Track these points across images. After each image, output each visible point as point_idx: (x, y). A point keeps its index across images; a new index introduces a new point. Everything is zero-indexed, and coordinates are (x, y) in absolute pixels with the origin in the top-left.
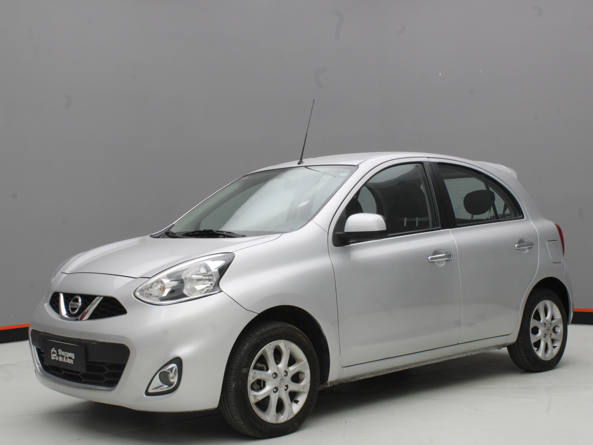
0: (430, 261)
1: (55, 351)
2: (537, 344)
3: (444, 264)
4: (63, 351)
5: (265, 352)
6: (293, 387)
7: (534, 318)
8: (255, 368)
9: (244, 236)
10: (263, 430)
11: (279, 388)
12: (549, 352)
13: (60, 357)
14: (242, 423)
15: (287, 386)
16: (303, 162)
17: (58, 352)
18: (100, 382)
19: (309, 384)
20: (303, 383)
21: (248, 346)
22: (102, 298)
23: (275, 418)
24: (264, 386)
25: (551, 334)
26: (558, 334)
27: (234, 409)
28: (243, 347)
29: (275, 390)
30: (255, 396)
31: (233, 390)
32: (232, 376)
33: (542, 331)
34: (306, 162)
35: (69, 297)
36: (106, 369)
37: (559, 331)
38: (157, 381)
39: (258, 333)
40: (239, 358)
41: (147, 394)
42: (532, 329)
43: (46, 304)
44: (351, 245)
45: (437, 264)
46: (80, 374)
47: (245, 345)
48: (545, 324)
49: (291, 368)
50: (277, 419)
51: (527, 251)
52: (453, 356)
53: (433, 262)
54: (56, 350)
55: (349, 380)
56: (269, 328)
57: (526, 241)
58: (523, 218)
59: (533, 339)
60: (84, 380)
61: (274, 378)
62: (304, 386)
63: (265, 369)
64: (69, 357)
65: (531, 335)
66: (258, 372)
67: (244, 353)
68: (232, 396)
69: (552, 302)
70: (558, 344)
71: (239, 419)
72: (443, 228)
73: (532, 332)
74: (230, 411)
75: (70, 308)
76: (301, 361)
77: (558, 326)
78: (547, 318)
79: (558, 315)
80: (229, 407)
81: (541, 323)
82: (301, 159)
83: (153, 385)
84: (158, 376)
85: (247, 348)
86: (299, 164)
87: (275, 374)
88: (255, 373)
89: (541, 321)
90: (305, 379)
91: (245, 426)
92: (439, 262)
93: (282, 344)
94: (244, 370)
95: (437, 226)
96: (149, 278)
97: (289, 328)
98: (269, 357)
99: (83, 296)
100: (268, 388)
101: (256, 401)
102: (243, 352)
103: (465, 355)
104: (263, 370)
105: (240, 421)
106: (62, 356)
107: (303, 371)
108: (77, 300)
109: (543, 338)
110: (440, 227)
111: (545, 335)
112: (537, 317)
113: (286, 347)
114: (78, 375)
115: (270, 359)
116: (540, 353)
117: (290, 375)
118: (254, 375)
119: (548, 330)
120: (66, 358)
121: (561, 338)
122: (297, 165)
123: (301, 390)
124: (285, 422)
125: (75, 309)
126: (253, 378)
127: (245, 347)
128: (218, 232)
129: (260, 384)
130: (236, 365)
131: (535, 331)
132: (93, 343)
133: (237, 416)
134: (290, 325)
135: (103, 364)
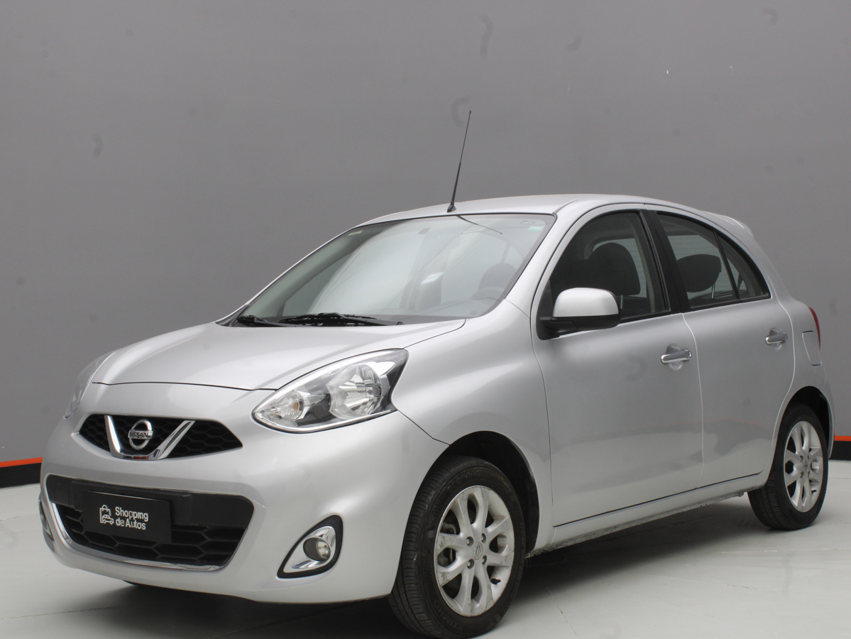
0: (663, 361)
1: (107, 510)
2: (792, 488)
3: (680, 367)
4: (124, 509)
5: (455, 505)
6: (493, 559)
7: (788, 448)
8: (444, 531)
9: (399, 323)
10: (454, 627)
11: (475, 561)
12: (806, 499)
13: (119, 520)
14: (426, 618)
15: (485, 558)
16: (455, 209)
17: (113, 512)
18: (194, 558)
19: (513, 553)
20: (504, 553)
21: (434, 495)
22: (193, 422)
23: (469, 609)
24: (454, 559)
25: (809, 473)
26: (817, 471)
27: (415, 596)
28: (427, 497)
29: (469, 565)
30: (444, 574)
31: (413, 566)
32: (412, 544)
33: (798, 468)
34: (460, 207)
35: (125, 423)
36: (206, 537)
37: (818, 468)
38: (299, 554)
39: (447, 475)
40: (421, 515)
41: (281, 574)
42: (786, 464)
43: (73, 434)
44: (561, 337)
45: (671, 366)
46: (154, 546)
47: (429, 494)
48: (802, 457)
49: (491, 529)
50: (472, 610)
51: (781, 346)
52: (684, 507)
53: (667, 364)
54: (109, 508)
55: (554, 547)
56: (461, 466)
57: (778, 332)
58: (769, 297)
59: (788, 480)
60: (160, 556)
61: (468, 545)
62: (507, 557)
63: (455, 531)
64: (137, 519)
65: (785, 473)
66: (447, 536)
67: (429, 507)
68: (411, 574)
69: (810, 425)
70: (817, 488)
71: (421, 610)
72: (674, 311)
73: (786, 471)
74: (407, 599)
75: (131, 441)
76: (502, 518)
77: (815, 460)
78: (803, 448)
79: (817, 444)
80: (405, 592)
81: (796, 456)
82: (452, 204)
83: (293, 561)
84: (301, 546)
85: (432, 499)
86: (449, 211)
87: (470, 539)
88: (443, 538)
89: (797, 453)
90: (507, 546)
91: (429, 621)
92: (673, 364)
93: (478, 492)
94: (430, 533)
95: (666, 309)
96: (276, 390)
97: (487, 466)
98: (462, 512)
99: (156, 421)
100: (459, 562)
101: (446, 582)
102: (427, 506)
103: (699, 506)
104: (452, 533)
105: (423, 615)
106: (124, 518)
107: (504, 534)
108: (144, 427)
109: (800, 478)
110: (670, 310)
111: (802, 473)
112: (792, 448)
113: (483, 497)
114: (151, 547)
115: (463, 516)
116: (795, 501)
117: (489, 540)
118: (442, 542)
119: (806, 466)
120: (132, 520)
121: (820, 479)
122: (446, 213)
123: (504, 564)
124: (483, 614)
125: (142, 441)
126: (441, 546)
127: (430, 498)
128: (350, 318)
129: (449, 556)
130: (417, 526)
131: (790, 468)
132: (184, 496)
133: (419, 606)
134: (487, 463)
135: (200, 528)
